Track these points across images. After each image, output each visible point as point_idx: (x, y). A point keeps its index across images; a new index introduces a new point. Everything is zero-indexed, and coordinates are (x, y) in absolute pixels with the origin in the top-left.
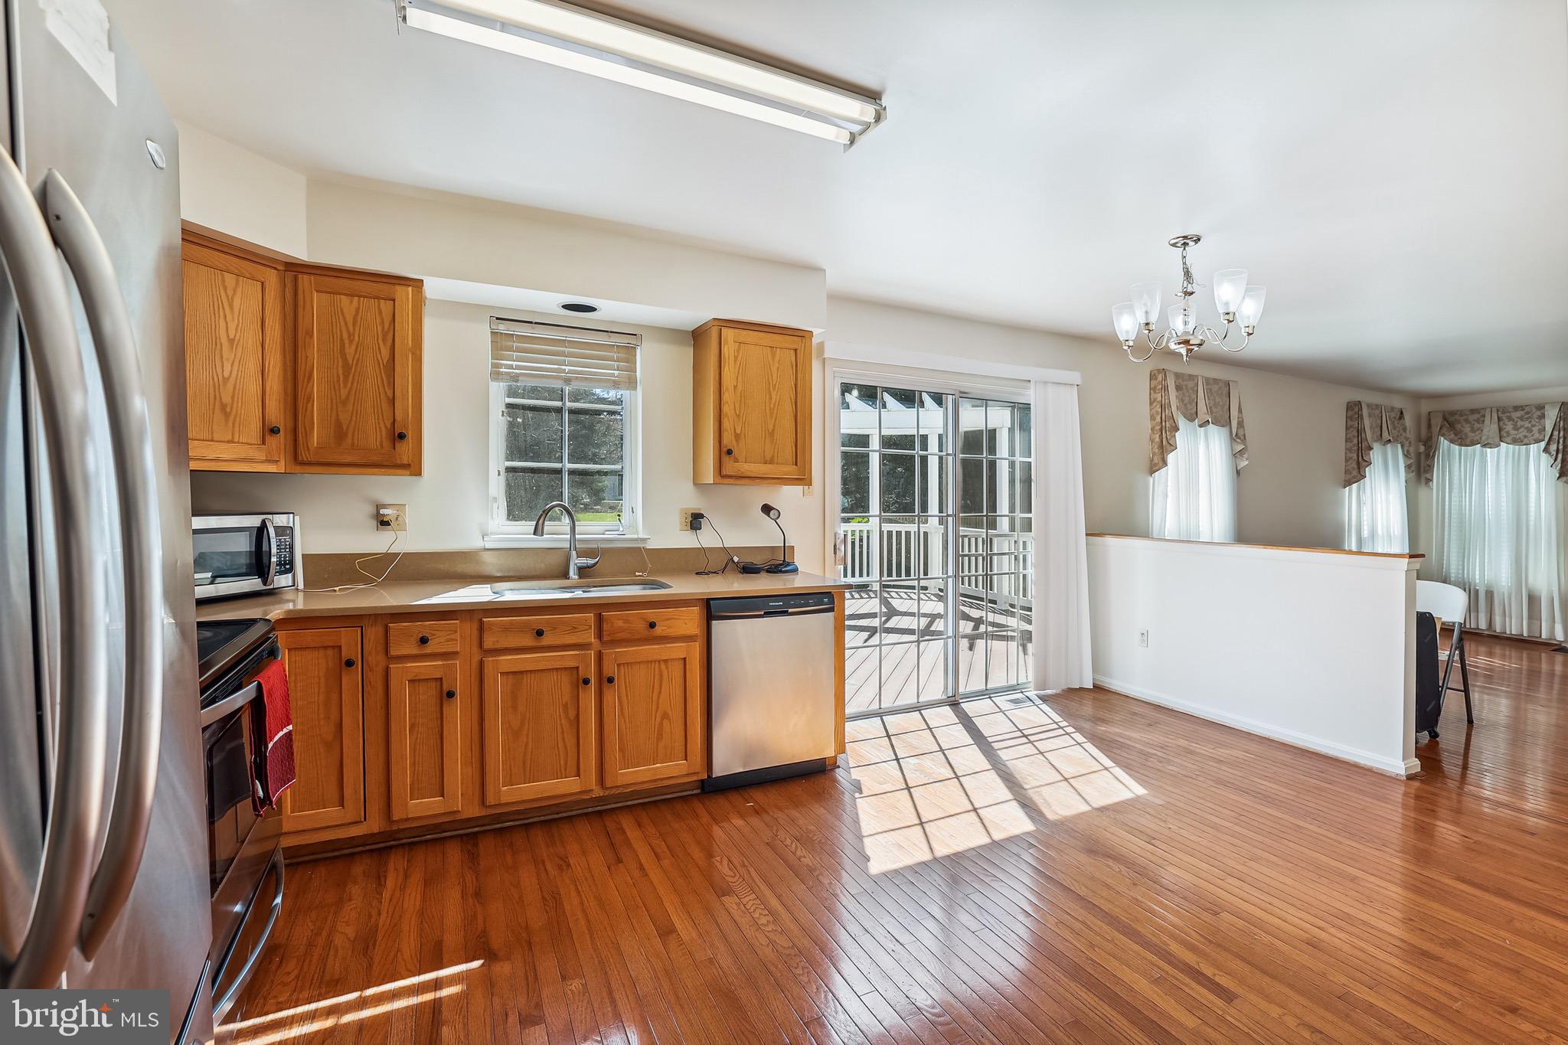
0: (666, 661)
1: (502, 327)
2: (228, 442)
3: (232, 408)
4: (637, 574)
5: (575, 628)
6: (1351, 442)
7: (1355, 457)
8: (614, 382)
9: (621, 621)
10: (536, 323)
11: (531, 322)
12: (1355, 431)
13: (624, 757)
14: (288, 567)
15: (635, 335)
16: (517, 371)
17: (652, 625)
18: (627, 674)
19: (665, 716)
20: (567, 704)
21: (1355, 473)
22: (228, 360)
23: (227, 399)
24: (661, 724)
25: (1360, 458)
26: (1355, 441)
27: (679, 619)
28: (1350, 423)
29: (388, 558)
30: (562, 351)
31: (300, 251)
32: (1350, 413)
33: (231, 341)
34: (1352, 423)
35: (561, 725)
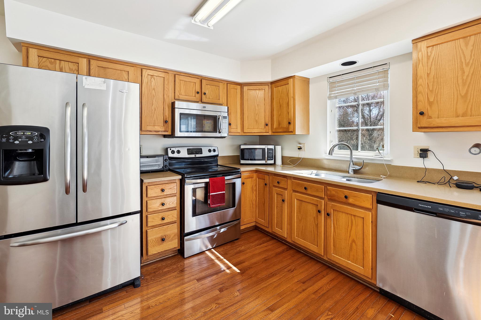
0: (355, 216)
1: (331, 80)
2: (257, 128)
3: (258, 121)
4: (381, 176)
5: (317, 190)
8: (376, 89)
9: (334, 192)
10: (342, 75)
11: (340, 75)
13: (335, 250)
14: (272, 158)
15: (386, 64)
16: (337, 94)
17: (346, 197)
18: (337, 215)
19: (353, 241)
20: (315, 217)
22: (257, 110)
23: (257, 119)
24: (351, 244)
27: (359, 198)
29: (299, 159)
30: (354, 82)
31: (270, 79)
33: (258, 105)
35: (313, 224)
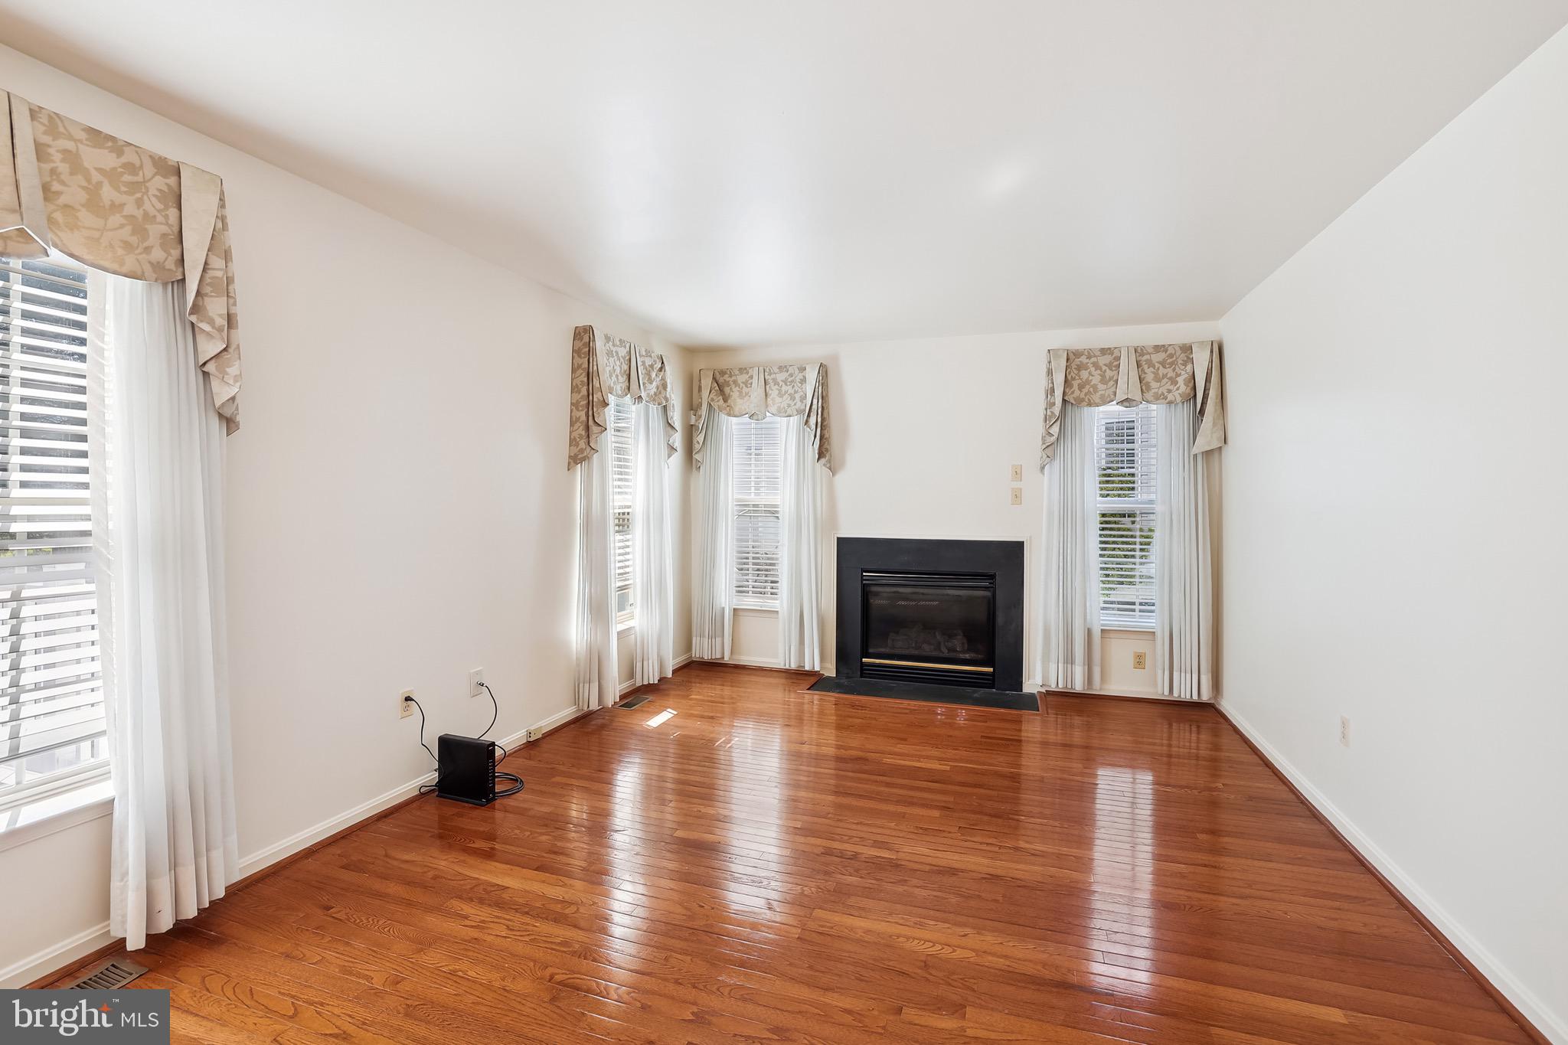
6: (579, 392)
7: (584, 418)
12: (585, 374)
21: (582, 444)
25: (591, 418)
26: (584, 391)
28: (578, 360)
32: (579, 344)
34: (580, 361)
